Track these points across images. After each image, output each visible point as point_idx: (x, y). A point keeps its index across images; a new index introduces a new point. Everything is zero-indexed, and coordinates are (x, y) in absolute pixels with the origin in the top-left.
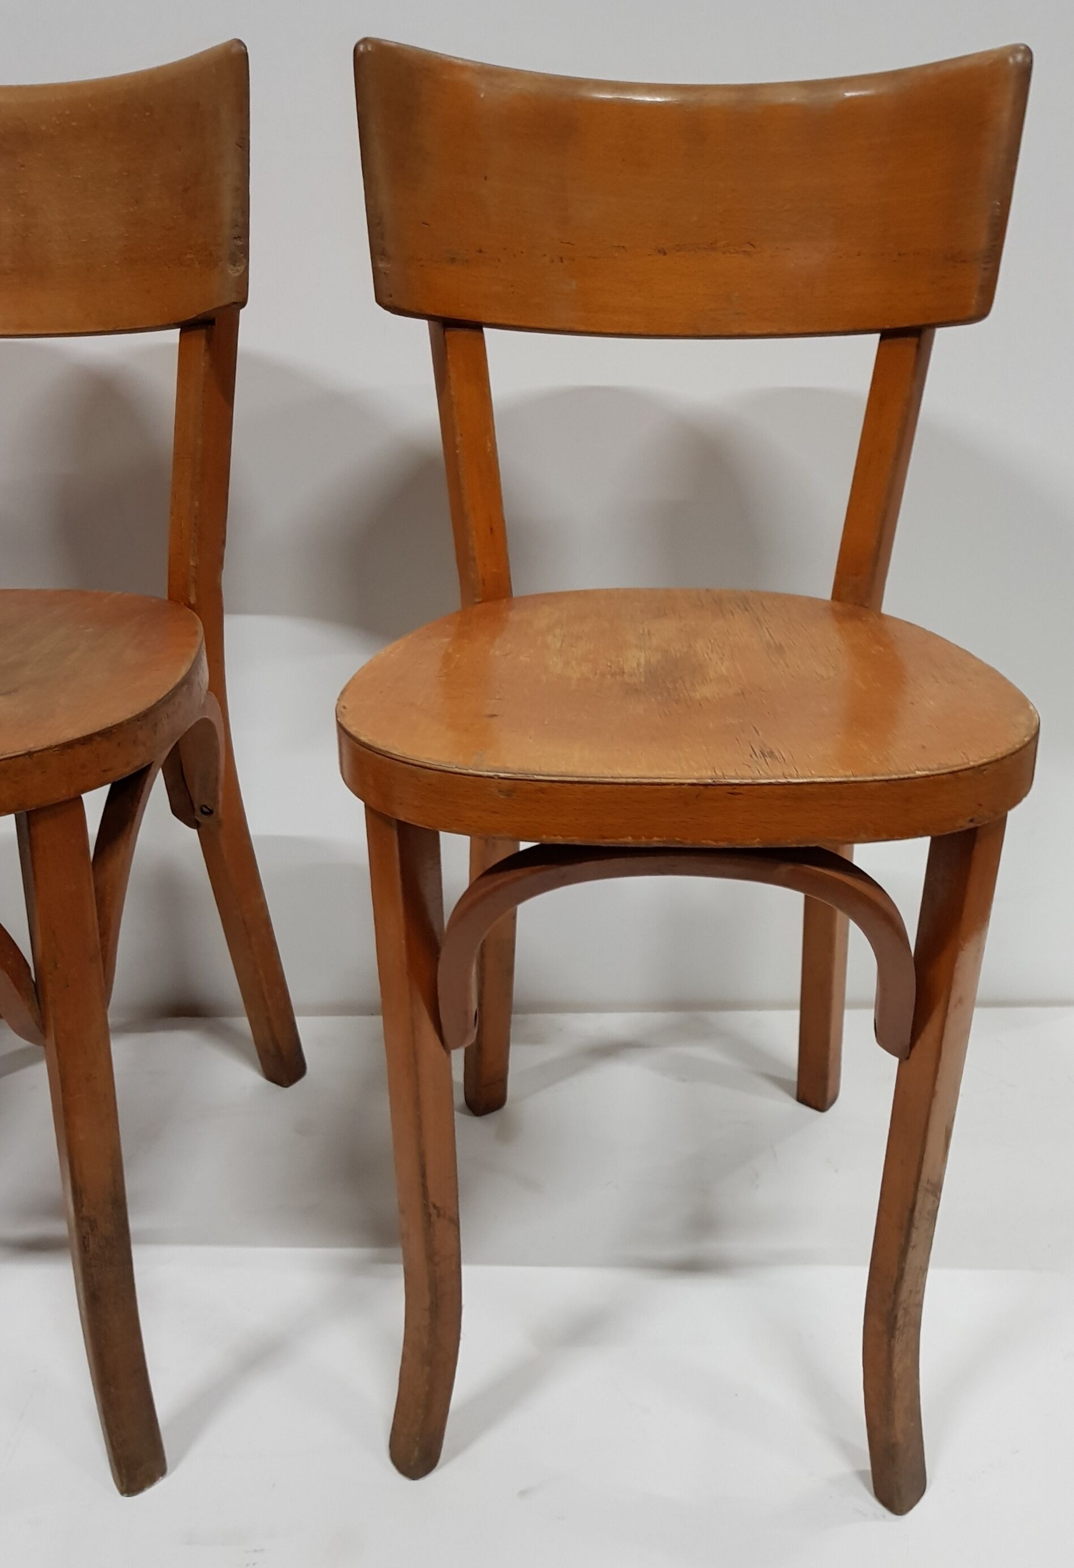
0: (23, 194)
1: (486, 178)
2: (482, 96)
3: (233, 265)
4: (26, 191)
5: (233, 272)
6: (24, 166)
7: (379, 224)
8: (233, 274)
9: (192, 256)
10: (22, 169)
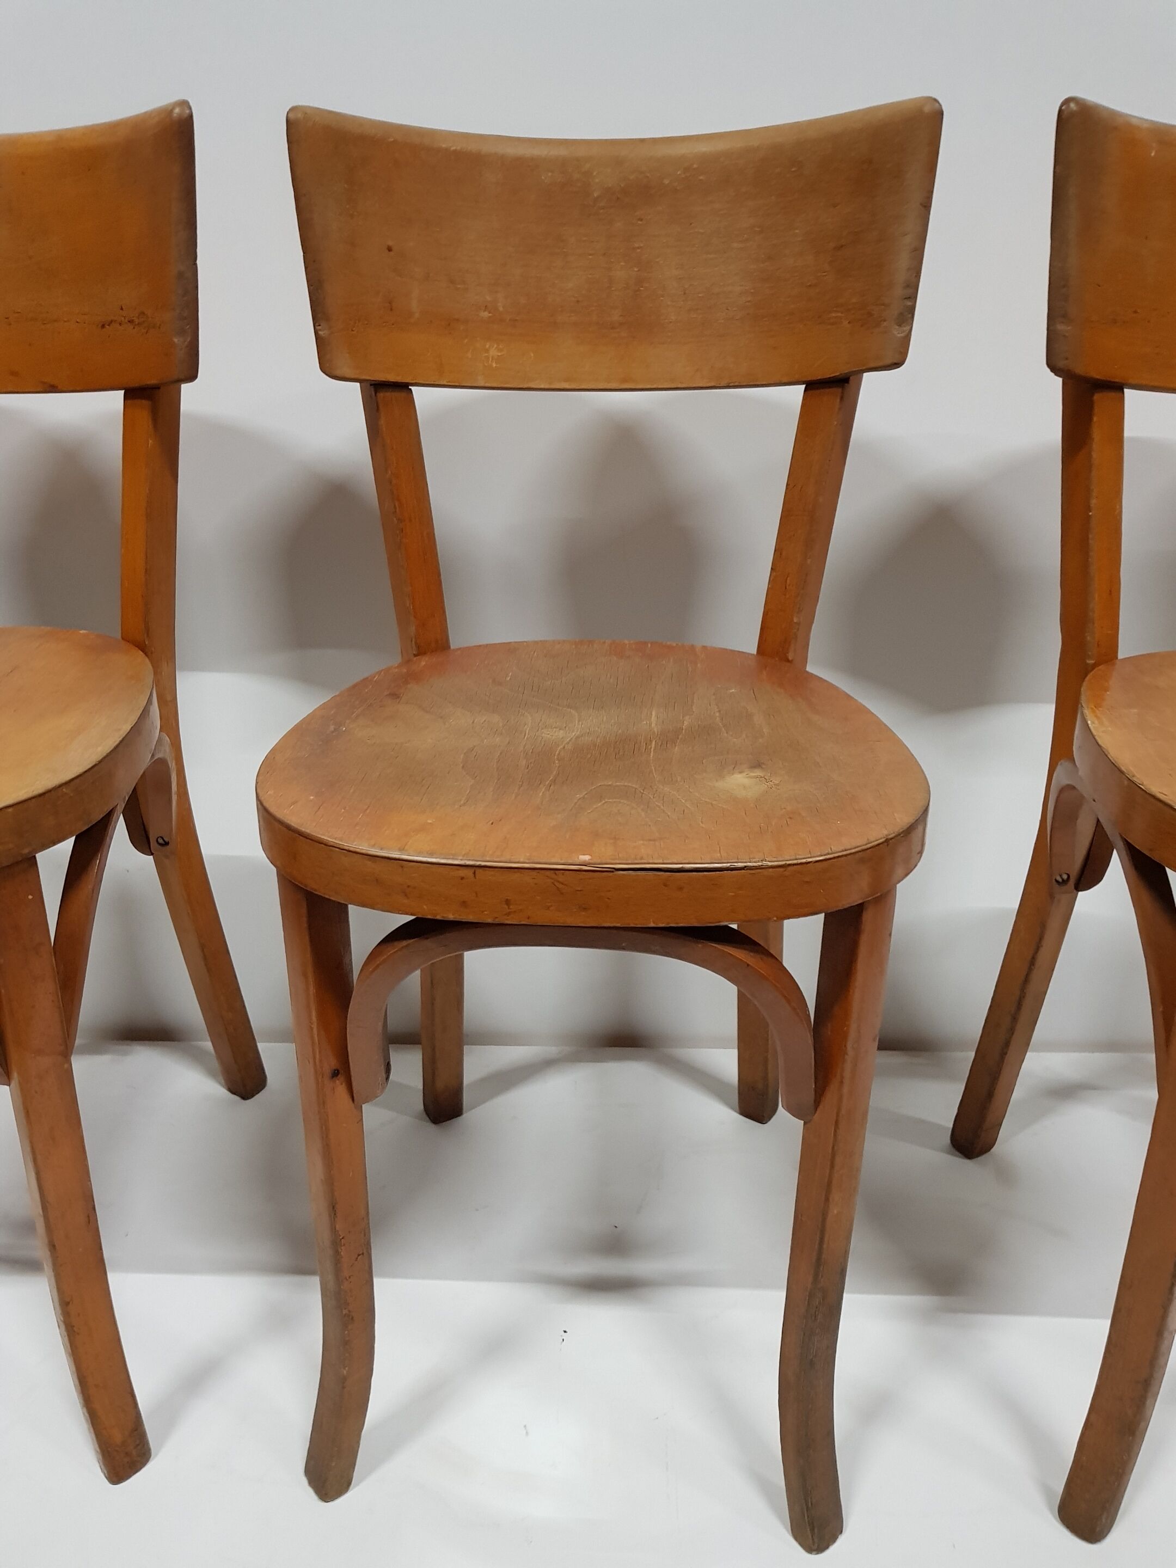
0: (638, 248)
1: (1146, 238)
2: (1153, 154)
3: (898, 326)
4: (642, 245)
5: (898, 333)
6: (641, 220)
7: (1064, 286)
8: (899, 335)
9: (839, 314)
10: (639, 222)
